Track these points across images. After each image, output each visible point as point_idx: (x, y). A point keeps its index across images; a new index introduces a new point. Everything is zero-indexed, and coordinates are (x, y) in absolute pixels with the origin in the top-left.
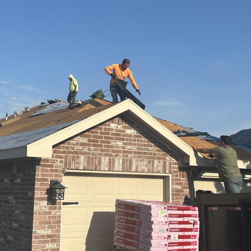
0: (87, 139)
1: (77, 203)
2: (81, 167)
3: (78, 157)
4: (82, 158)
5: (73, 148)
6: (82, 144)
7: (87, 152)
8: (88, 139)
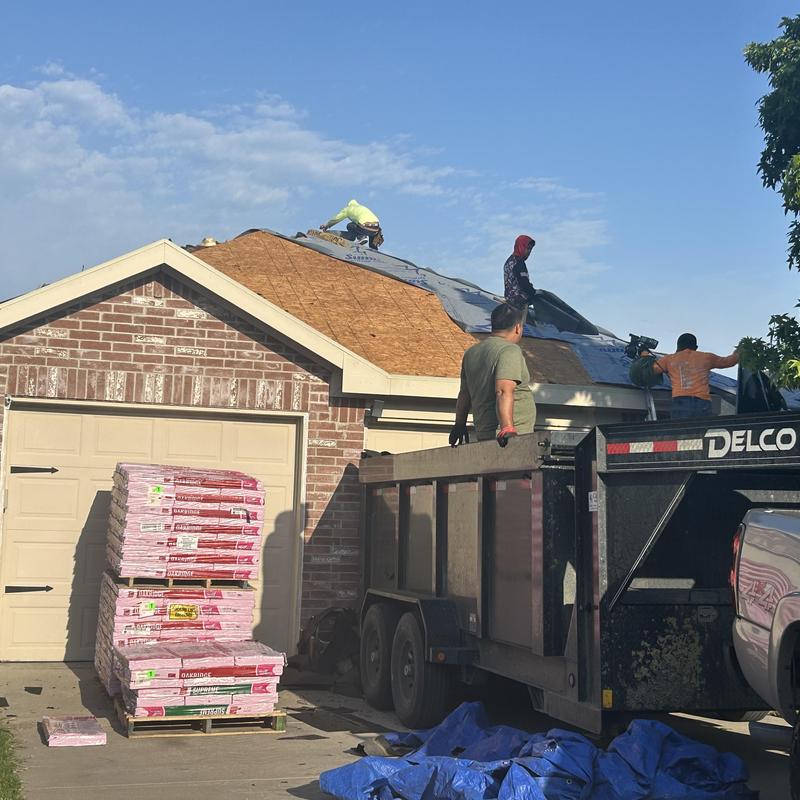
0: (68, 330)
1: (53, 470)
2: (52, 393)
3: (44, 371)
4: (55, 373)
5: (31, 351)
6: (55, 343)
7: (67, 359)
8: (71, 332)
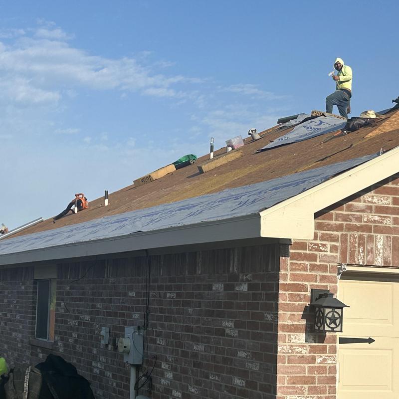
0: (391, 197)
1: (370, 341)
2: (379, 261)
3: (371, 238)
4: (380, 240)
5: (359, 219)
6: (380, 210)
7: (391, 226)
8: (394, 198)
